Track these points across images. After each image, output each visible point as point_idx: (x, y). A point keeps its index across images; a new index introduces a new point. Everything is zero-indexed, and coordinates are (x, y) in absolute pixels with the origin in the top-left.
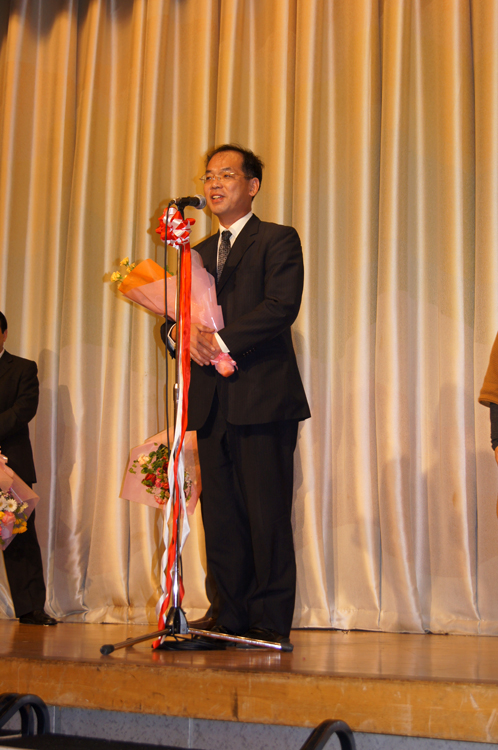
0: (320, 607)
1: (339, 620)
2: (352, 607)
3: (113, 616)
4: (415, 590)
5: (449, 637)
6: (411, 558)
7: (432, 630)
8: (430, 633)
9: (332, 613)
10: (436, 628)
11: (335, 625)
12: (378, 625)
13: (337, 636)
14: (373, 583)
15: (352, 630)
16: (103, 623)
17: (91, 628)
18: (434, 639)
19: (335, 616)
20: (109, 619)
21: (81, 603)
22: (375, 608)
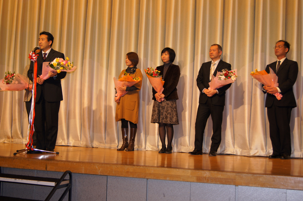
0: (65, 140)
1: (70, 143)
2: (73, 140)
3: (7, 141)
4: (90, 136)
5: (98, 149)
6: (89, 128)
7: (94, 147)
8: (93, 147)
9: (68, 141)
10: (94, 146)
11: (69, 145)
12: (79, 145)
13: (69, 148)
14: (79, 135)
15: (73, 146)
18: (94, 149)
19: (69, 143)
22: (79, 141)
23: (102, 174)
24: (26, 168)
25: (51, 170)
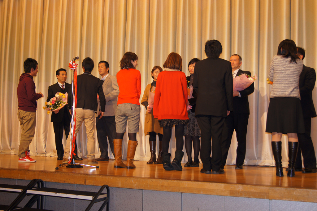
3: (53, 155)
16: (51, 157)
17: (48, 158)
20: (52, 156)
21: (45, 152)
23: (138, 188)
24: (66, 183)
25: (89, 184)
